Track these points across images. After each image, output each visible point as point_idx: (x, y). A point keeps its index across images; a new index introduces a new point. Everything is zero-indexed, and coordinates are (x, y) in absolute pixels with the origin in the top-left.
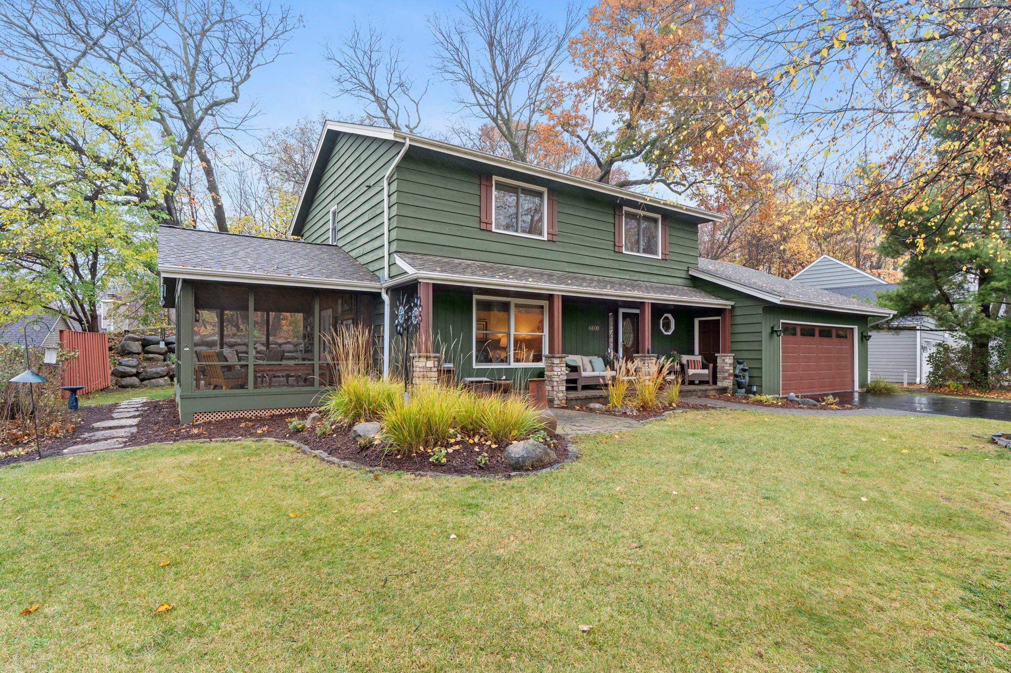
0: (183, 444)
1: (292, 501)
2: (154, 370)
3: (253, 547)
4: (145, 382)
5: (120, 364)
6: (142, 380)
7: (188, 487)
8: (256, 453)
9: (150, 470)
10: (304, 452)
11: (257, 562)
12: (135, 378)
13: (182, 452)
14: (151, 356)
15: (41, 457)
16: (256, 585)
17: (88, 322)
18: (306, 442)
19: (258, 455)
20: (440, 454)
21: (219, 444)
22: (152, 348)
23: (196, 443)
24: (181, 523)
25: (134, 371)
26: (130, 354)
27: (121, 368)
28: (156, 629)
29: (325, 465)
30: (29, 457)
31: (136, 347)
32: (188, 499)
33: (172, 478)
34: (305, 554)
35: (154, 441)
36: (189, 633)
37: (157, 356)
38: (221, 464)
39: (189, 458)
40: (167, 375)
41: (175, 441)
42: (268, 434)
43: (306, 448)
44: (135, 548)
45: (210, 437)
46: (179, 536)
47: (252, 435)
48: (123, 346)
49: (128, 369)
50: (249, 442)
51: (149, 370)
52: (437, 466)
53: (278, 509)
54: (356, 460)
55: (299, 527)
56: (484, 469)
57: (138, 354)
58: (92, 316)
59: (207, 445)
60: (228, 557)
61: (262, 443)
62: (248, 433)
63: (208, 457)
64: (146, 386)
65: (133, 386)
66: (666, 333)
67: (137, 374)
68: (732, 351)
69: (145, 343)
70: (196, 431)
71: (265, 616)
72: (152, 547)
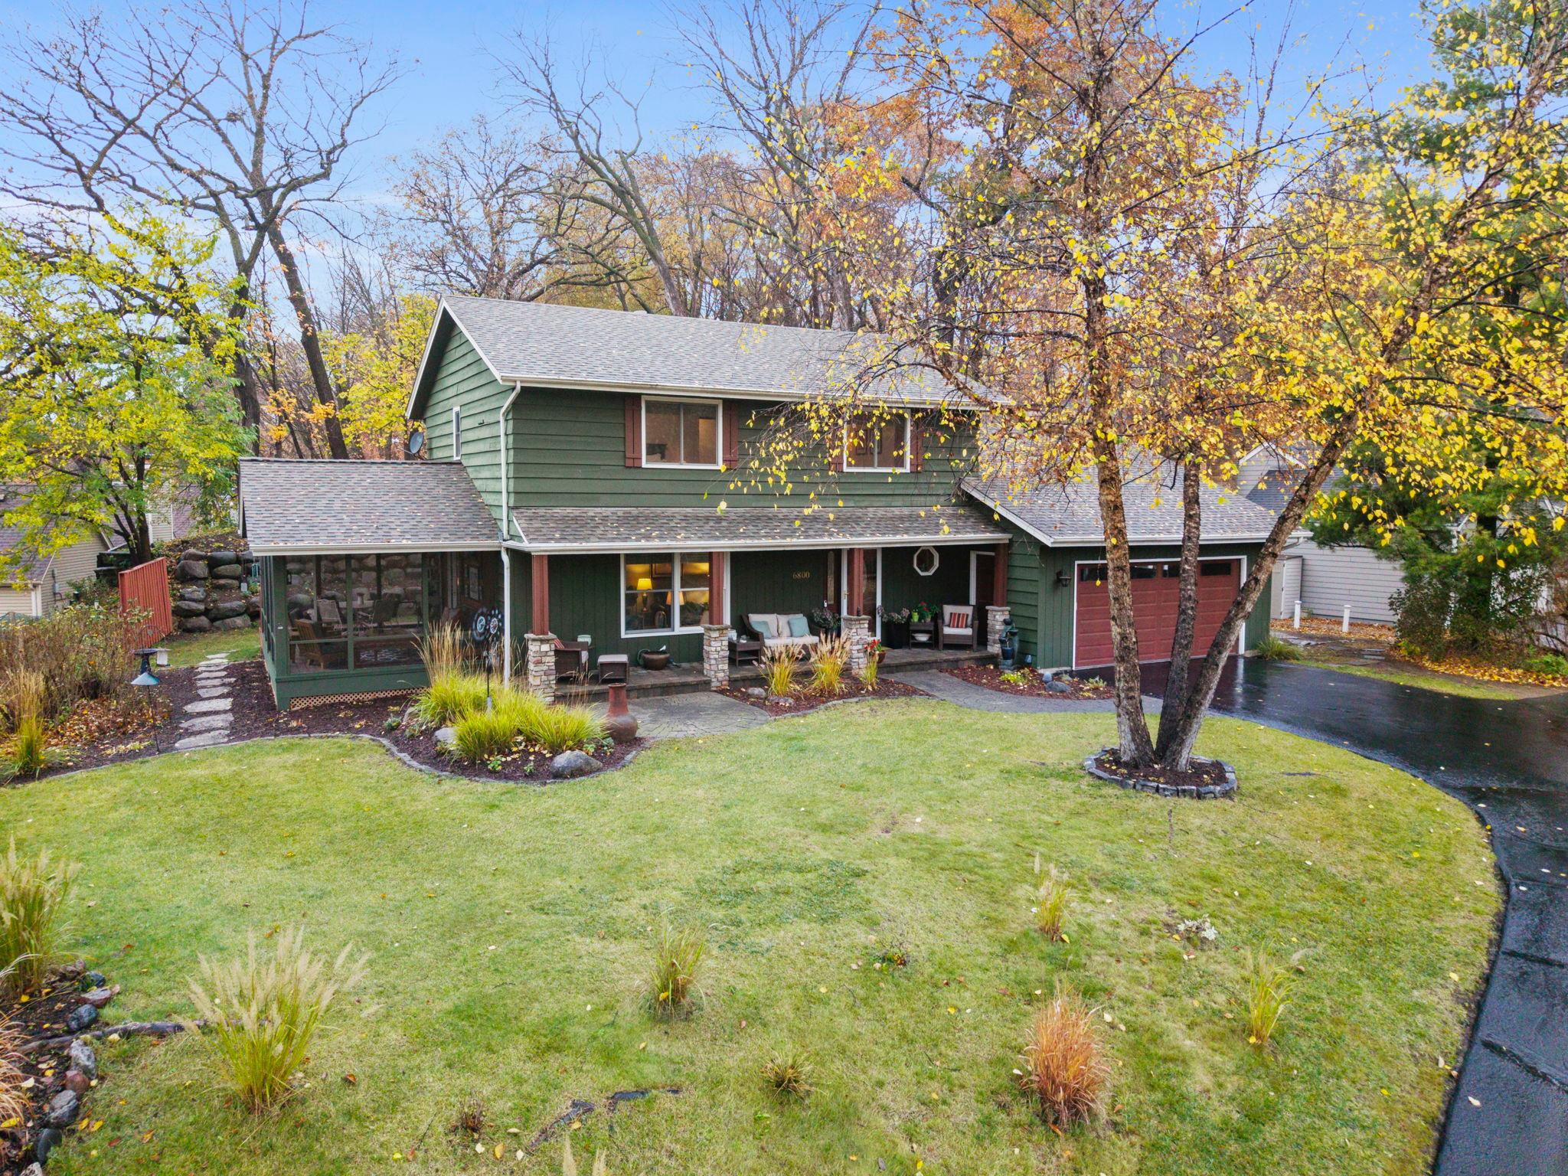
0: (284, 740)
1: (370, 799)
2: (228, 605)
3: (338, 828)
4: (217, 623)
5: (182, 598)
6: (213, 620)
7: (295, 786)
8: (349, 754)
9: (261, 769)
10: (392, 754)
11: (339, 836)
12: (203, 618)
13: (286, 750)
14: (222, 582)
15: (160, 752)
16: (338, 846)
17: (135, 537)
18: (396, 743)
19: (351, 756)
20: (496, 761)
21: (318, 740)
22: (222, 569)
23: (295, 739)
24: (294, 812)
25: (202, 607)
26: (193, 579)
27: (184, 604)
28: (287, 862)
29: (405, 768)
30: (148, 751)
31: (200, 569)
32: (296, 796)
33: (280, 777)
34: (368, 833)
35: (256, 735)
36: (303, 864)
37: (230, 581)
38: (320, 765)
39: (291, 758)
40: (245, 612)
41: (276, 735)
42: (364, 730)
43: (394, 749)
44: (266, 827)
45: (309, 731)
46: (292, 820)
47: (350, 730)
48: (183, 568)
49: (194, 605)
50: (344, 739)
51: (221, 605)
52: (494, 774)
53: (358, 806)
54: (431, 765)
55: (368, 817)
56: (530, 777)
57: (205, 579)
58: (141, 529)
59: (307, 741)
60: (322, 833)
61: (357, 741)
62: (346, 727)
63: (308, 757)
64: (218, 629)
65: (202, 630)
66: (922, 574)
67: (206, 613)
68: (1008, 604)
69: (213, 563)
70: (294, 724)
71: (340, 860)
72: (277, 826)
